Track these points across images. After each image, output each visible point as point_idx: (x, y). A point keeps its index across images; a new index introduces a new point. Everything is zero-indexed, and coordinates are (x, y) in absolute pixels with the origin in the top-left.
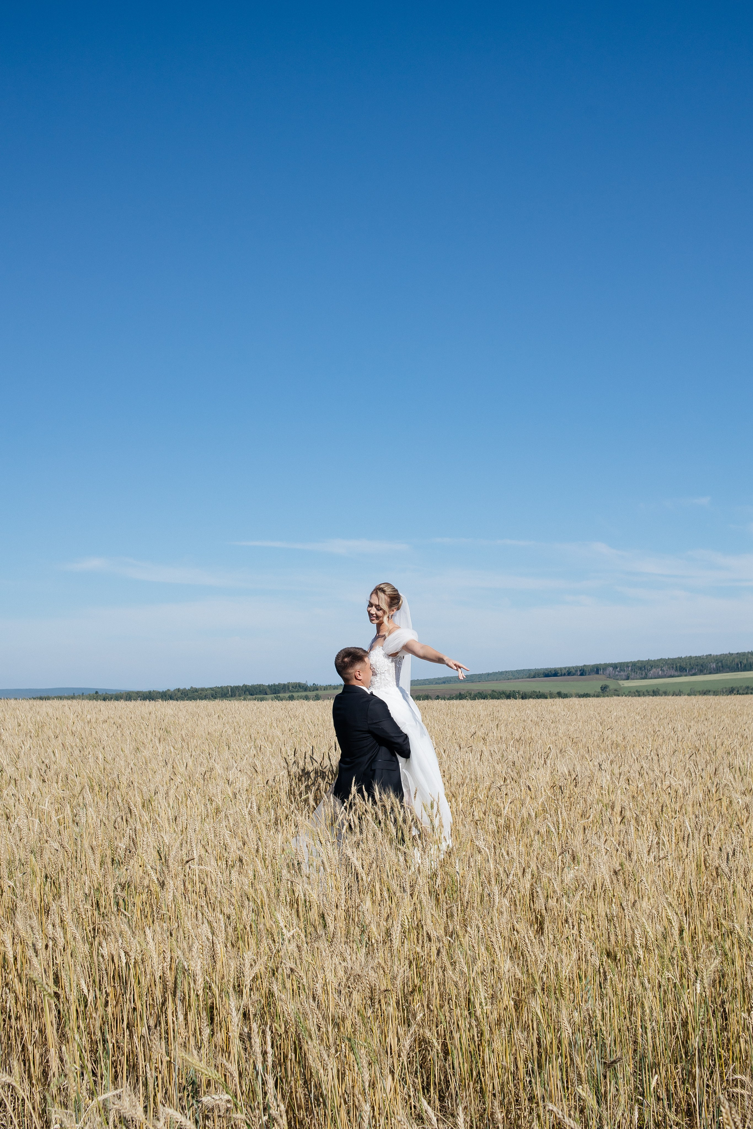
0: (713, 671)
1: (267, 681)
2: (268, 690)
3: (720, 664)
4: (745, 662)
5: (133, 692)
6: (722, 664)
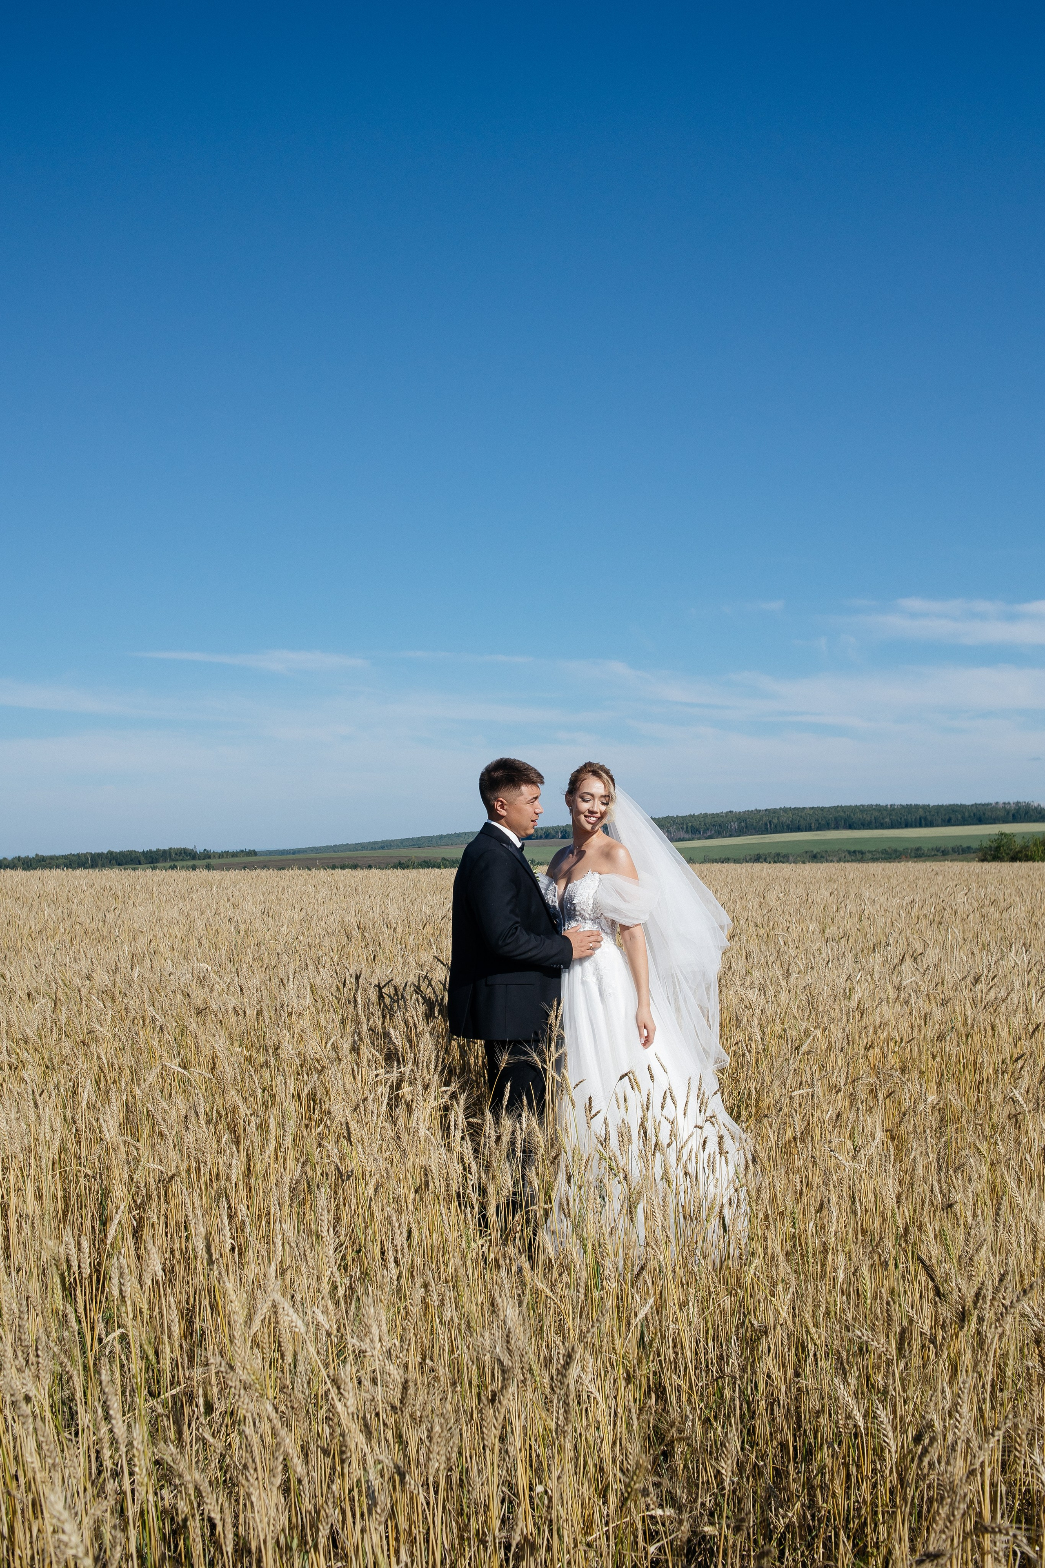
0: (734, 833)
1: (141, 847)
2: (142, 859)
3: (743, 824)
4: (775, 821)
6: (746, 823)
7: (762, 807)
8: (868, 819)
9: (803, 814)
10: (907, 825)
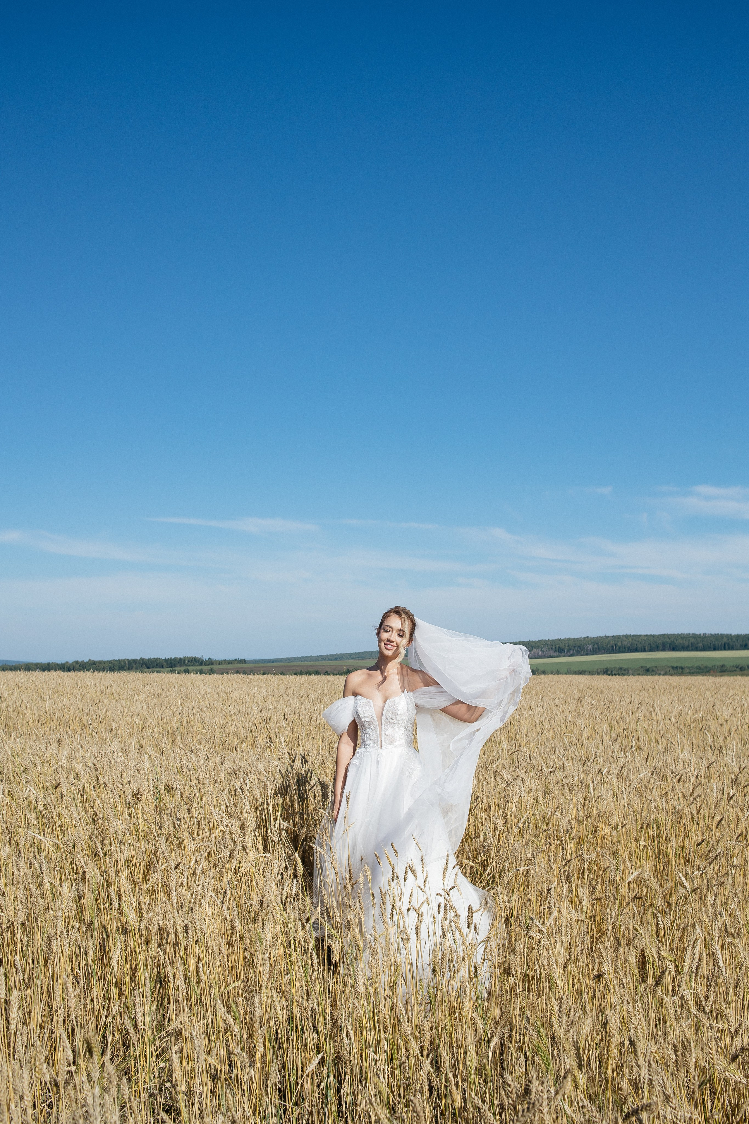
0: (589, 652)
1: (164, 655)
2: (165, 664)
3: (596, 646)
4: (619, 644)
5: (31, 664)
6: (598, 646)
7: (610, 634)
8: (687, 643)
9: (640, 640)
10: (715, 649)
